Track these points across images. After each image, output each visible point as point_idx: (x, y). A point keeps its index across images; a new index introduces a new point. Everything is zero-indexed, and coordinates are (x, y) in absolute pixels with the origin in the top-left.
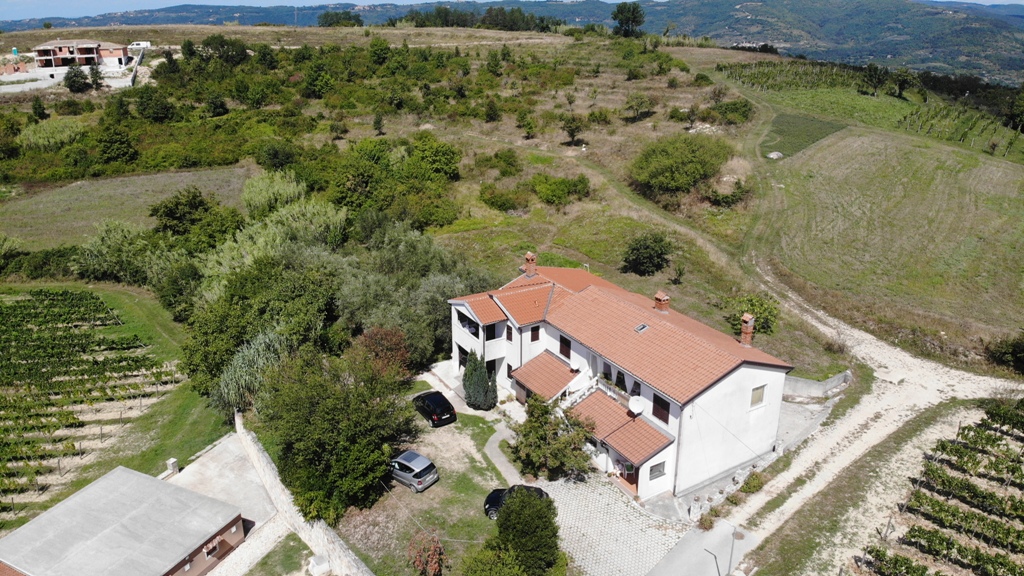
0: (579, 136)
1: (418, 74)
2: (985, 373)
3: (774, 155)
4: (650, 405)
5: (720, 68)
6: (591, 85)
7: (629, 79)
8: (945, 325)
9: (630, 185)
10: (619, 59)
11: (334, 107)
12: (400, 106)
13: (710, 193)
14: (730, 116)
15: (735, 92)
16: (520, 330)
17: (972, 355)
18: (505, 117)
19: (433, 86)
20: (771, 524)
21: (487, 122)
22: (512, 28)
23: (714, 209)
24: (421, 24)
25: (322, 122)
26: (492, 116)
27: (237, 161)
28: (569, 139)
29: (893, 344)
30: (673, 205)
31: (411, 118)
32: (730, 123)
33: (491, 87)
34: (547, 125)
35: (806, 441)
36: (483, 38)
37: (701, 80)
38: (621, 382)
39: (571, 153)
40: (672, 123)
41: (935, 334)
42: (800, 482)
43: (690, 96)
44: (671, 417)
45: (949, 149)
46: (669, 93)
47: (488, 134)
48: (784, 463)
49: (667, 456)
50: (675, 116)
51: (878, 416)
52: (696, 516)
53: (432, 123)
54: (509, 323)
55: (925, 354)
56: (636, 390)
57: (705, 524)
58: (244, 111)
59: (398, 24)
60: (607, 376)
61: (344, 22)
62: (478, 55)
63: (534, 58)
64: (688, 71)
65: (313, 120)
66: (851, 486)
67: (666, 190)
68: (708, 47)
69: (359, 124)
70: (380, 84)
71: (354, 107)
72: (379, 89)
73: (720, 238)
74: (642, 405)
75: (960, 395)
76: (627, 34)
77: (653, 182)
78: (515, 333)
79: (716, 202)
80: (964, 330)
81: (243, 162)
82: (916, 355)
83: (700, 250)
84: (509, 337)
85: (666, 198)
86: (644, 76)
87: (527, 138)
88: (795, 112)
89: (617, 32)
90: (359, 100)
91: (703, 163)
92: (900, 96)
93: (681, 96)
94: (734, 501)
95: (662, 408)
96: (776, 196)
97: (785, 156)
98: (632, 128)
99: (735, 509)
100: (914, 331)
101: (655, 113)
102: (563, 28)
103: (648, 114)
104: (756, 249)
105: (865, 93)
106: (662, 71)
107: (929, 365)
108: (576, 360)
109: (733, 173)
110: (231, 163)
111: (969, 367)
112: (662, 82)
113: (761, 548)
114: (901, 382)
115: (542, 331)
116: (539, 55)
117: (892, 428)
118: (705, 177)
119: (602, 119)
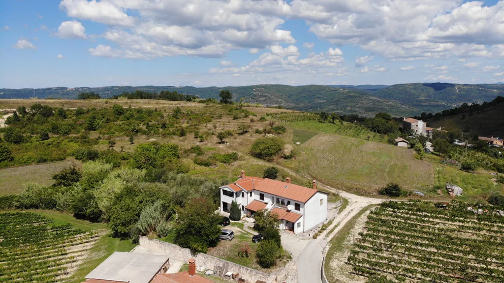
0: (223, 140)
1: (141, 119)
2: (379, 198)
3: (298, 143)
4: (294, 207)
5: (268, 115)
6: (219, 122)
7: (234, 119)
8: (365, 186)
9: (252, 155)
10: (227, 112)
11: (104, 134)
12: (137, 132)
13: (283, 155)
14: (278, 131)
15: (277, 123)
16: (247, 193)
17: (374, 193)
18: (188, 135)
19: (150, 124)
20: (332, 236)
21: (180, 136)
22: (174, 99)
23: (286, 160)
24: (130, 98)
25: (101, 140)
26: (182, 134)
27: (65, 159)
28: (220, 141)
29: (351, 193)
30: (271, 160)
31: (144, 136)
32: (279, 133)
33: (177, 123)
34: (207, 136)
35: (334, 218)
36: (164, 104)
37: (262, 119)
38: (283, 203)
39: (221, 146)
40: (257, 134)
41: (363, 189)
42: (336, 226)
43: (260, 125)
44: (301, 208)
45: (354, 139)
46: (251, 124)
47: (183, 141)
48: (330, 223)
49: (301, 220)
50: (257, 132)
51: (352, 210)
52: (311, 236)
53: (155, 138)
54: (243, 191)
55: (361, 195)
56: (289, 203)
57: (315, 237)
58: (58, 137)
59: (119, 98)
60: (278, 202)
61: (92, 97)
62: (165, 111)
63: (191, 112)
64: (256, 116)
65: (97, 139)
66: (350, 224)
67: (267, 155)
68: (259, 107)
69: (119, 140)
70: (123, 124)
71: (114, 133)
72: (123, 126)
73: (291, 169)
74: (291, 207)
75: (373, 203)
76: (226, 102)
77: (262, 152)
78: (245, 194)
79: (285, 158)
80: (370, 187)
81: (68, 159)
82: (359, 195)
83: (286, 172)
84: (243, 196)
85: (267, 158)
86: (240, 118)
87: (201, 142)
88: (300, 129)
89: (221, 101)
90: (115, 130)
91: (279, 146)
92: (333, 123)
93: (257, 125)
94: (320, 232)
95: (298, 207)
96: (303, 155)
97: (302, 143)
98: (242, 136)
99: (321, 234)
100: (356, 189)
101: (249, 131)
102: (197, 100)
103: (246, 132)
104: (303, 171)
105: (321, 122)
106: (246, 116)
107: (363, 197)
108: (266, 200)
109: (288, 149)
110: (62, 160)
111: (374, 197)
112: (248, 120)
113: (331, 240)
114: (356, 202)
115: (253, 193)
116: (193, 111)
117: (357, 212)
118: (280, 150)
119: (229, 134)
